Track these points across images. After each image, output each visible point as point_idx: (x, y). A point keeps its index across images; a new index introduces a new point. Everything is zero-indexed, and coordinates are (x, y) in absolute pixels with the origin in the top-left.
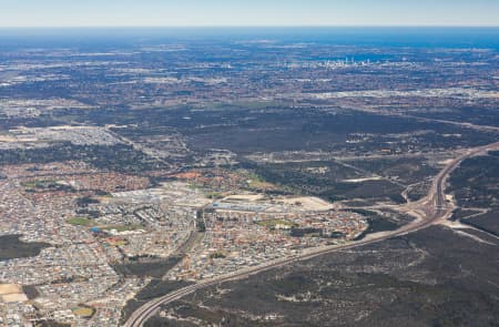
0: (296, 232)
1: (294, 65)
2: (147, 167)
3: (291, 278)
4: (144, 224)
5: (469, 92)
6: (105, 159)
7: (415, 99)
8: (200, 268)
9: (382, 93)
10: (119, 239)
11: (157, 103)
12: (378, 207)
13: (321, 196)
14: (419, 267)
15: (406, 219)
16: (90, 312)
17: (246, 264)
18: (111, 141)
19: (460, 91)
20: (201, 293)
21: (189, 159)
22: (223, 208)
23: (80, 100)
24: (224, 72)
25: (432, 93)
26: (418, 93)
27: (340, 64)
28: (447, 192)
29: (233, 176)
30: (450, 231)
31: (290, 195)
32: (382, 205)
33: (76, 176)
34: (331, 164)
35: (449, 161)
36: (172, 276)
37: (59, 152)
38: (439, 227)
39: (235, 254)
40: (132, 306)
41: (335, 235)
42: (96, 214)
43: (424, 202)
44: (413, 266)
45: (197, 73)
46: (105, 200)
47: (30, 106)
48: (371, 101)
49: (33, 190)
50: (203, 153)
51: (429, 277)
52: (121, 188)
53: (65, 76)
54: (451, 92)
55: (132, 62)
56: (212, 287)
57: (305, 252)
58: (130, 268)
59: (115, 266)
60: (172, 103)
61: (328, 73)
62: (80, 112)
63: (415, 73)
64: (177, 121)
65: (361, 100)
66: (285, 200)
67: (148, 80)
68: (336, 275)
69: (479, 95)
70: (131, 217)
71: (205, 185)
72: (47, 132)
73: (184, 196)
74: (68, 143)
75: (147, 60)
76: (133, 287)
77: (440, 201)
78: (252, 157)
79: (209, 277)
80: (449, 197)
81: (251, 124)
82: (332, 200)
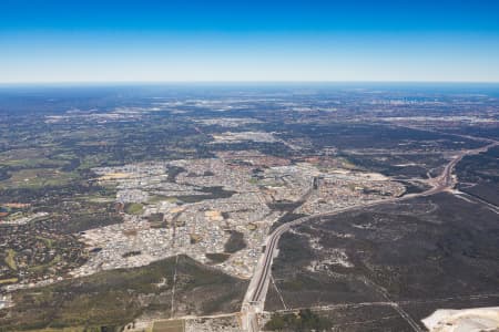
0: (366, 192)
1: (374, 103)
2: (290, 154)
3: (361, 216)
4: (286, 184)
5: (472, 118)
6: (269, 149)
7: (440, 122)
8: (312, 208)
9: (422, 118)
10: (272, 191)
11: (299, 121)
12: (412, 181)
13: (382, 173)
14: (432, 214)
15: (428, 187)
16: (253, 227)
17: (337, 207)
18: (273, 140)
19: (466, 118)
20: (312, 221)
21: (312, 151)
22: (328, 177)
23: (259, 119)
24: (336, 106)
25: (450, 119)
26: (442, 119)
27: (399, 102)
28: (453, 173)
29: (335, 160)
30: (452, 195)
31: (364, 172)
32: (415, 179)
33: (253, 158)
34: (389, 156)
35: (455, 157)
36: (298, 211)
37: (246, 145)
38: (446, 192)
39: (332, 202)
40: (276, 226)
41: (387, 194)
42: (262, 178)
43: (439, 178)
44: (429, 213)
45: (321, 106)
46: (267, 171)
47: (233, 122)
48: (415, 122)
49: (231, 164)
50: (321, 148)
51: (437, 219)
52: (276, 165)
53: (252, 107)
54: (461, 118)
55: (287, 99)
56: (319, 218)
57: (370, 202)
58: (276, 206)
59: (269, 205)
60: (306, 122)
61: (393, 107)
62: (259, 125)
64: (308, 131)
65: (409, 122)
66: (362, 174)
67: (295, 109)
68: (385, 216)
69: (477, 121)
70: (279, 180)
71: (320, 165)
72: (240, 135)
73: (308, 170)
74: (250, 141)
75: (295, 98)
76: (277, 216)
77: (448, 178)
78: (346, 151)
79: (317, 213)
80: (454, 176)
81: (347, 134)
82: (387, 175)
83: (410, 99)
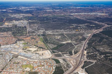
5: (98, 13)
9: (83, 14)
19: (97, 13)
25: (92, 14)
26: (89, 14)
27: (79, 7)
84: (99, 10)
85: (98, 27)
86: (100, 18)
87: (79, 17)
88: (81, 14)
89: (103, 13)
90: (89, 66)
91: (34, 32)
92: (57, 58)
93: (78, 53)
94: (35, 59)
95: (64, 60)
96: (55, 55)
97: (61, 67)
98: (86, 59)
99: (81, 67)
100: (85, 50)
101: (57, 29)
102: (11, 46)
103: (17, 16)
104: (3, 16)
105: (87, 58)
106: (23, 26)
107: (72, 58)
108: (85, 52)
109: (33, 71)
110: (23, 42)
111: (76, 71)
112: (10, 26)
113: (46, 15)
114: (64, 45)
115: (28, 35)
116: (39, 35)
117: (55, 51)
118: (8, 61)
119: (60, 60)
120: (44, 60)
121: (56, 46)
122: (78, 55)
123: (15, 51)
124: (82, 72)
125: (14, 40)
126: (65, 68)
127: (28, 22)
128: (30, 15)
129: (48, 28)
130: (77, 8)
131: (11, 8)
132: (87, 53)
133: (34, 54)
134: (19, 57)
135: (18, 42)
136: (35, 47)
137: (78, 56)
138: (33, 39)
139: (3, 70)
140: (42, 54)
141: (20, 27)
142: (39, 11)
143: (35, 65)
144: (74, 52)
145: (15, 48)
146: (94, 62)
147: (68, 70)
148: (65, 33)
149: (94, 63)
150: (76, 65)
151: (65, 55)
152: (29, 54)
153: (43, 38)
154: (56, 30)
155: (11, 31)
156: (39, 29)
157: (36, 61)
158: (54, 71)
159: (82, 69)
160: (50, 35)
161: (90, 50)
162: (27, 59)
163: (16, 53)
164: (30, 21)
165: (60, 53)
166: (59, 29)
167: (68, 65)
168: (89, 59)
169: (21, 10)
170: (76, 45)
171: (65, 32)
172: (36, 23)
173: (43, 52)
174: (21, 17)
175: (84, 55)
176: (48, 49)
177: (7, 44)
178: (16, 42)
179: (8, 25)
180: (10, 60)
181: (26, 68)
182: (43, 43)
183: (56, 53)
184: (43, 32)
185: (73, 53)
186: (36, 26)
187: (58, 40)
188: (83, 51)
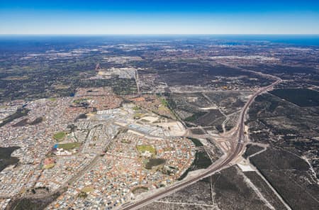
5: (262, 57)
7: (243, 60)
9: (233, 57)
19: (258, 57)
25: (249, 58)
26: (244, 57)
48: (228, 60)
54: (254, 57)
63: (245, 49)
69: (265, 59)
83: (230, 44)
84: (261, 51)
85: (263, 82)
86: (267, 66)
87: (226, 64)
88: (228, 57)
89: (271, 56)
90: (257, 155)
91: (149, 89)
92: (195, 136)
93: (232, 130)
94: (157, 137)
95: (209, 140)
96: (192, 130)
97: (205, 153)
98: (249, 142)
99: (243, 156)
100: (246, 124)
101: (189, 84)
102: (115, 112)
103: (117, 60)
104: (95, 59)
105: (251, 139)
106: (130, 78)
107: (223, 137)
108: (246, 128)
109: (157, 157)
110: (132, 105)
111: (233, 163)
112: (107, 78)
113: (166, 59)
114: (205, 113)
115: (139, 93)
116: (158, 94)
117: (191, 124)
118: (113, 137)
119: (201, 140)
120: (174, 139)
121: (191, 115)
122: (232, 132)
123: (121, 121)
124: (245, 165)
125: (118, 101)
126: (212, 155)
127: (136, 70)
128: (139, 59)
129: (172, 81)
130: (221, 46)
131: (107, 47)
132: (250, 130)
133: (155, 128)
134: (129, 131)
135: (124, 106)
136: (153, 114)
137: (235, 135)
138: (150, 100)
139: (106, 152)
140: (169, 128)
141: (125, 79)
142: (152, 52)
143: (159, 148)
144: (226, 127)
145: (121, 116)
146: (266, 146)
147: (217, 159)
148: (204, 91)
149: (266, 149)
150: (232, 150)
151: (210, 132)
152: (146, 127)
153: (167, 100)
154: (187, 86)
155: (110, 85)
156: (157, 84)
157: (159, 139)
158: (193, 159)
159: (244, 159)
160: (178, 94)
161: (254, 124)
162: (143, 135)
163: (124, 125)
164: (139, 69)
165: (200, 127)
166: (192, 84)
167: (217, 150)
168: (255, 141)
169: (121, 50)
170: (227, 114)
171: (205, 89)
172: (151, 73)
173: (170, 124)
174: (124, 61)
175: (245, 133)
176: (177, 120)
177: (107, 108)
178: (121, 106)
179: (104, 76)
180: (115, 137)
181: (143, 152)
182: (166, 109)
183: (193, 128)
184: (165, 89)
185: (224, 129)
186: (151, 78)
187: (192, 103)
188: (241, 126)
